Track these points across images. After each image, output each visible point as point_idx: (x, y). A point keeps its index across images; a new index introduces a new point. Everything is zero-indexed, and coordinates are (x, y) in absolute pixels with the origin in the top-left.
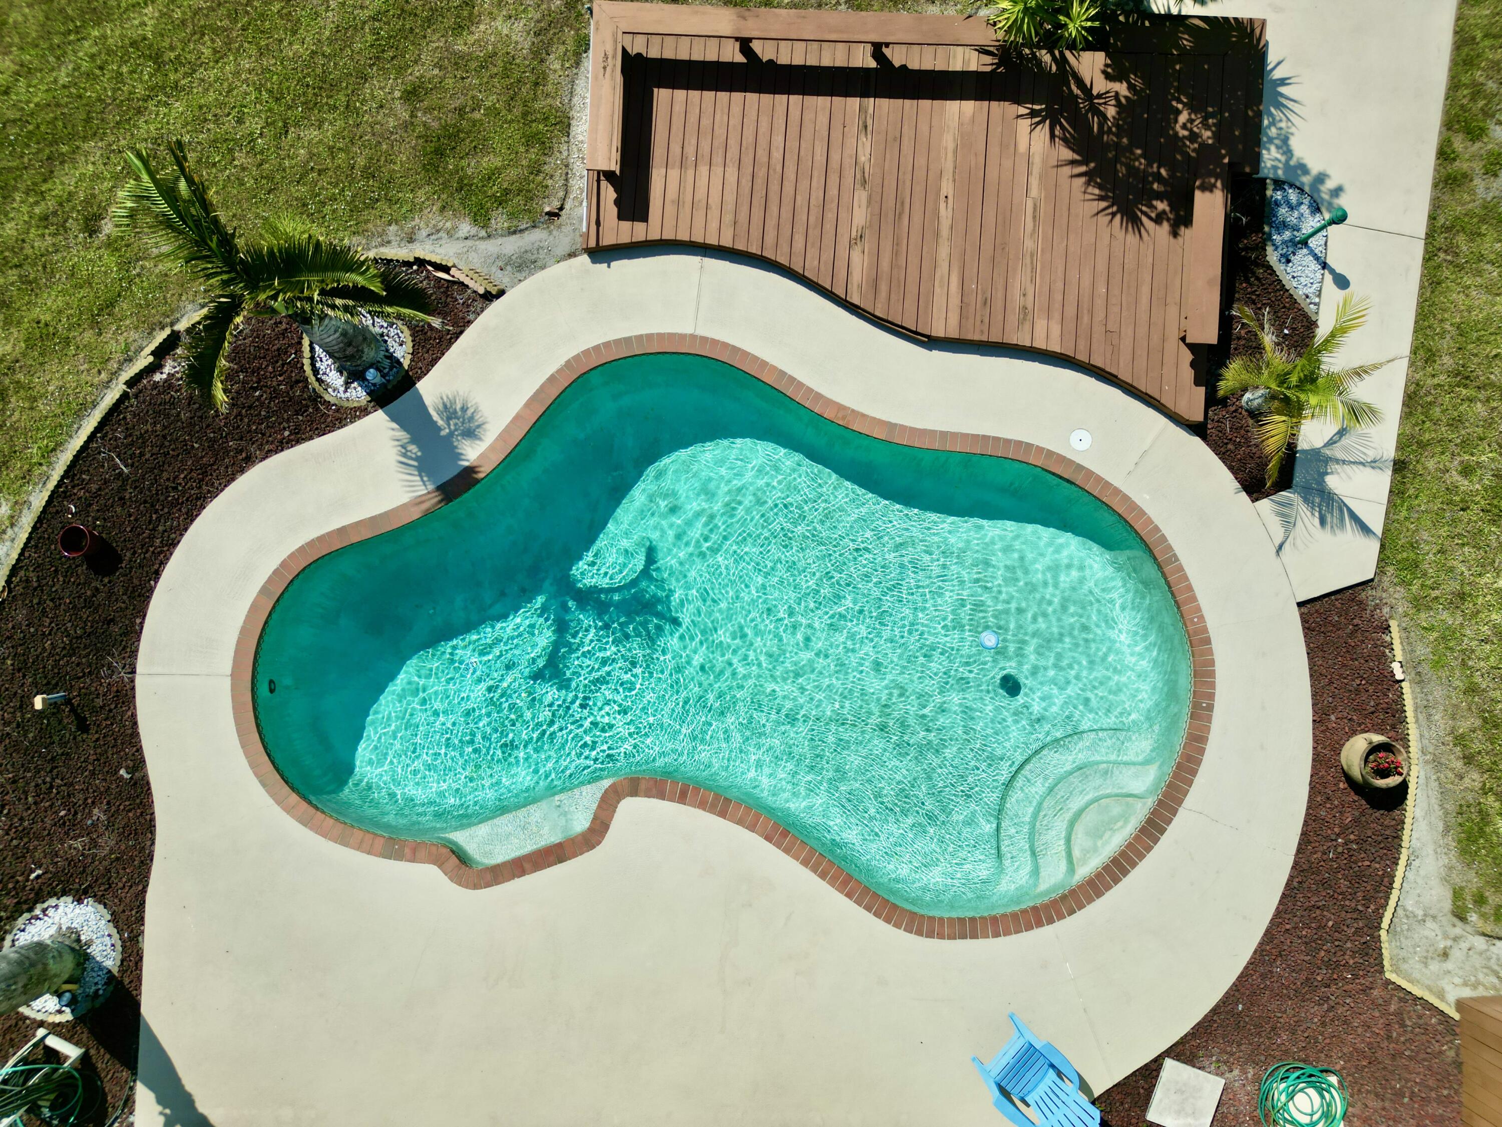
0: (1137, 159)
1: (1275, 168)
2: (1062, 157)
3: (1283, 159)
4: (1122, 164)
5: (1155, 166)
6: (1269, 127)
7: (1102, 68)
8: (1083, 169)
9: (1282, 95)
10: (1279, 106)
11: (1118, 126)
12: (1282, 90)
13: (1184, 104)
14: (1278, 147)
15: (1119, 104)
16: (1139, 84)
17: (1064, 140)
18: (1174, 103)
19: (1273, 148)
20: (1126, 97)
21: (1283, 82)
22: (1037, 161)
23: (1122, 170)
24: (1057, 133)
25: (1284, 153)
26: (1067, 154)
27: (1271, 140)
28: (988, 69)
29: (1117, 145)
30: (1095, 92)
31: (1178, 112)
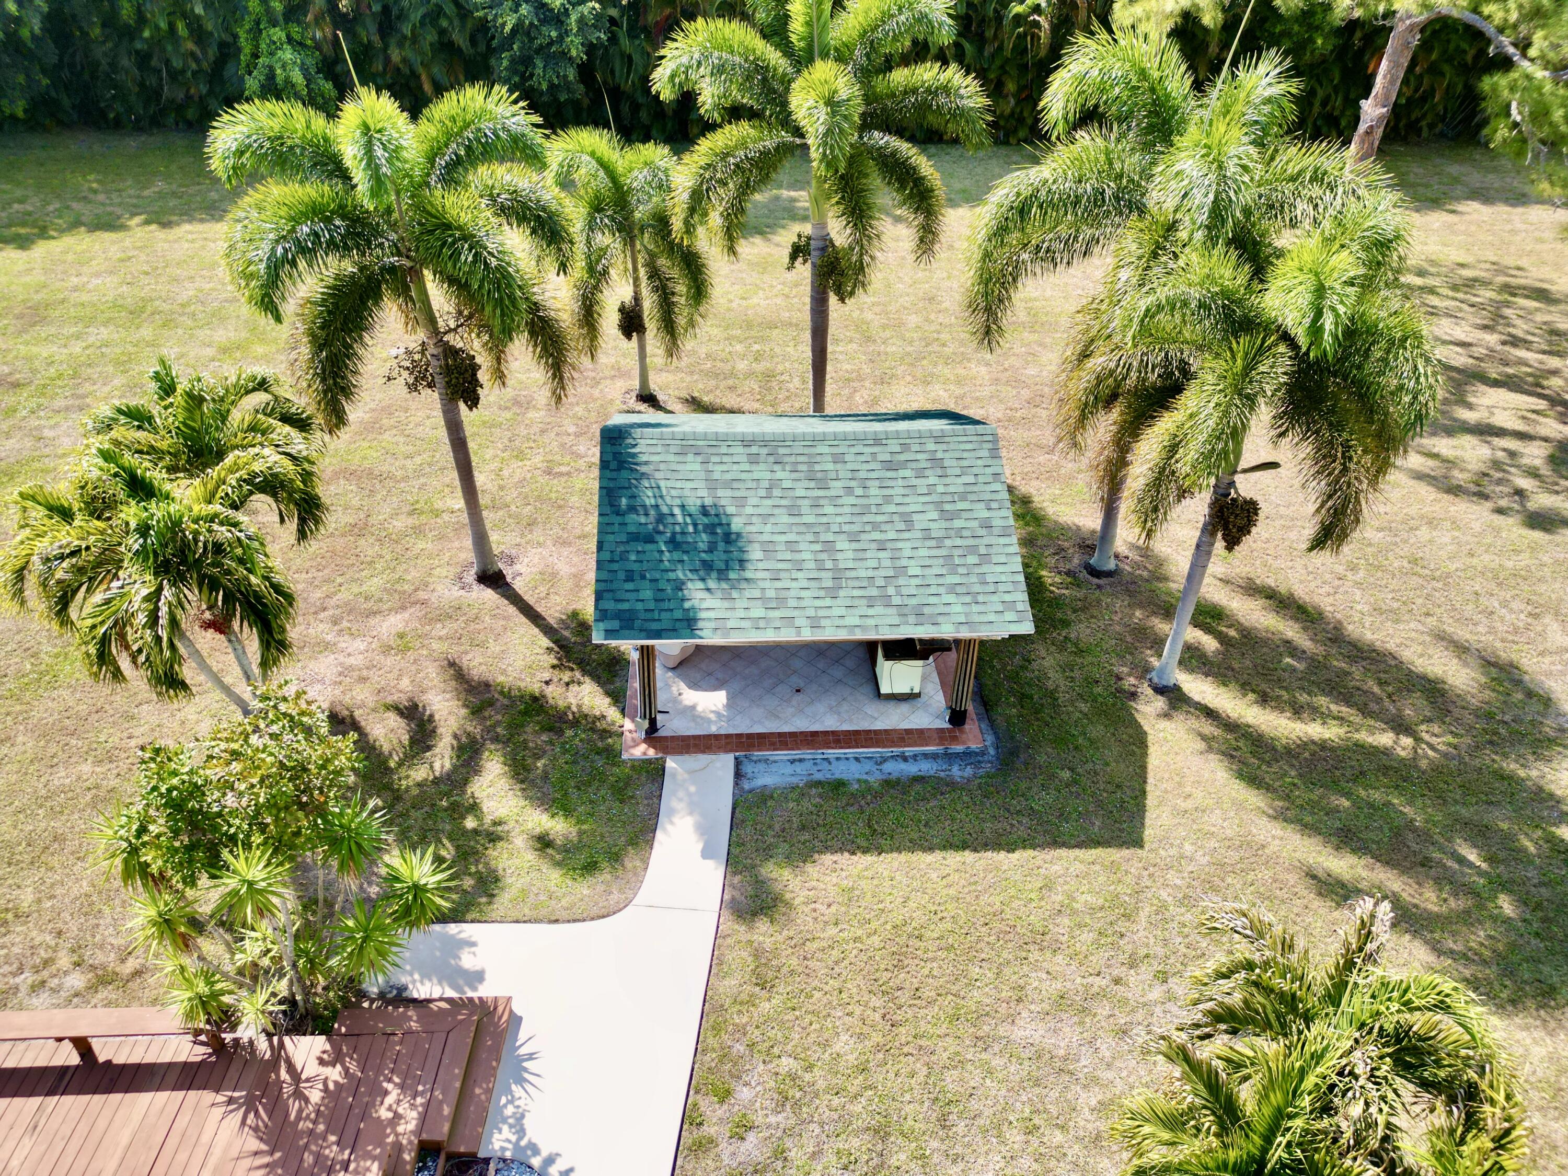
0: (329, 1147)
1: (503, 1149)
2: (246, 1148)
3: (514, 1138)
4: (311, 1152)
5: (347, 1152)
6: (505, 1106)
7: (318, 1054)
8: (267, 1159)
9: (526, 1070)
10: (521, 1081)
11: (318, 1112)
12: (525, 1064)
13: (396, 1084)
14: (511, 1126)
15: (326, 1089)
16: (353, 1067)
17: (256, 1129)
18: (385, 1085)
19: (505, 1128)
20: (336, 1083)
21: (531, 1057)
22: (217, 1152)
23: (309, 1159)
24: (249, 1122)
25: (517, 1132)
26: (254, 1144)
27: (504, 1120)
28: (199, 1059)
29: (311, 1132)
30: (303, 1077)
31: (386, 1093)
